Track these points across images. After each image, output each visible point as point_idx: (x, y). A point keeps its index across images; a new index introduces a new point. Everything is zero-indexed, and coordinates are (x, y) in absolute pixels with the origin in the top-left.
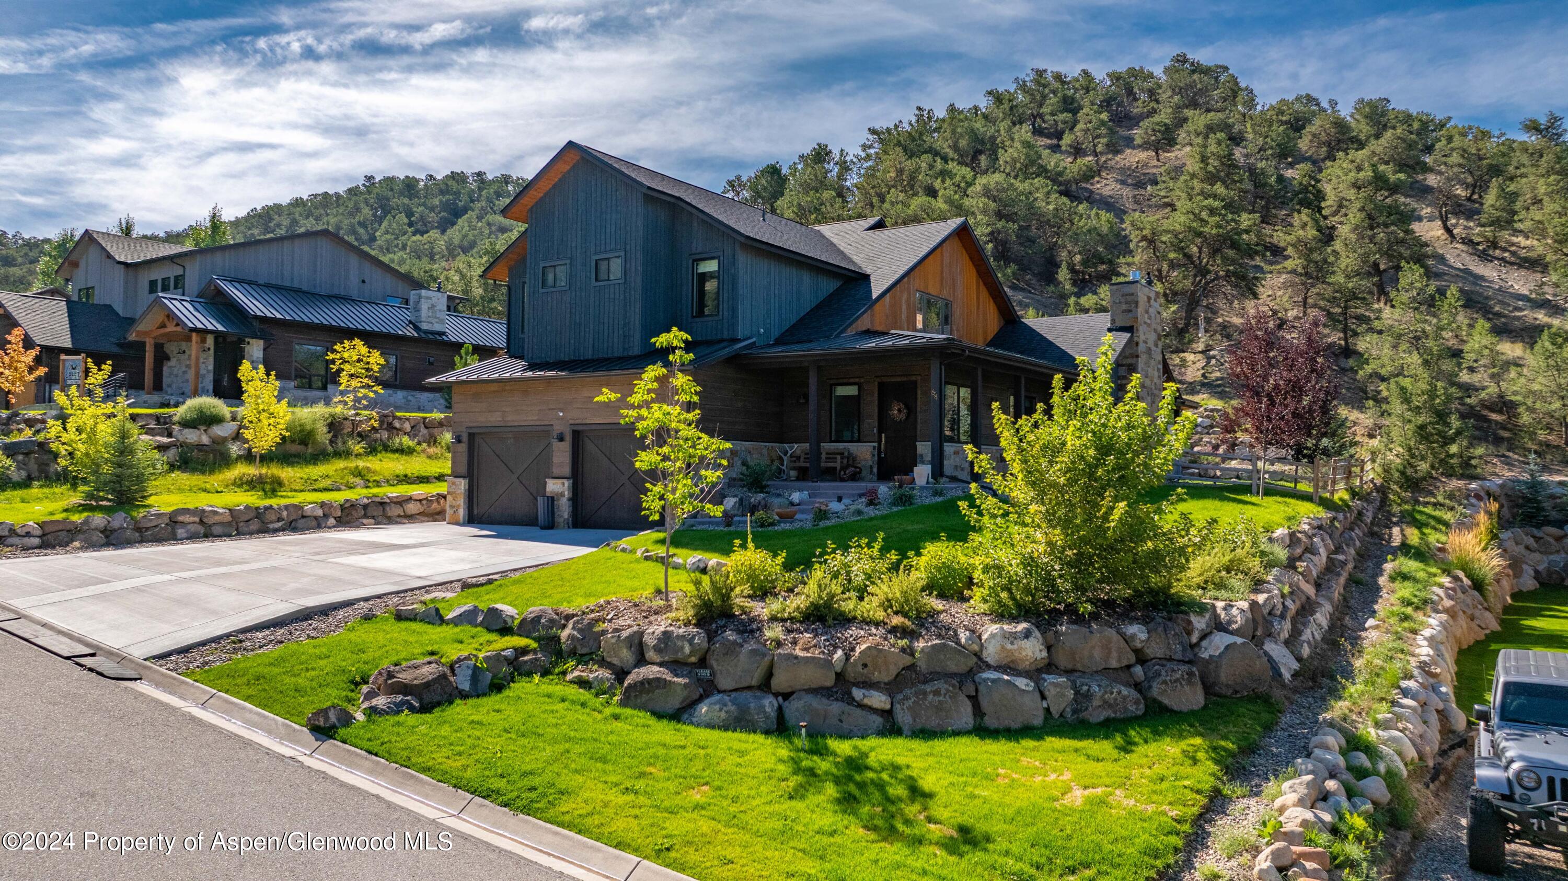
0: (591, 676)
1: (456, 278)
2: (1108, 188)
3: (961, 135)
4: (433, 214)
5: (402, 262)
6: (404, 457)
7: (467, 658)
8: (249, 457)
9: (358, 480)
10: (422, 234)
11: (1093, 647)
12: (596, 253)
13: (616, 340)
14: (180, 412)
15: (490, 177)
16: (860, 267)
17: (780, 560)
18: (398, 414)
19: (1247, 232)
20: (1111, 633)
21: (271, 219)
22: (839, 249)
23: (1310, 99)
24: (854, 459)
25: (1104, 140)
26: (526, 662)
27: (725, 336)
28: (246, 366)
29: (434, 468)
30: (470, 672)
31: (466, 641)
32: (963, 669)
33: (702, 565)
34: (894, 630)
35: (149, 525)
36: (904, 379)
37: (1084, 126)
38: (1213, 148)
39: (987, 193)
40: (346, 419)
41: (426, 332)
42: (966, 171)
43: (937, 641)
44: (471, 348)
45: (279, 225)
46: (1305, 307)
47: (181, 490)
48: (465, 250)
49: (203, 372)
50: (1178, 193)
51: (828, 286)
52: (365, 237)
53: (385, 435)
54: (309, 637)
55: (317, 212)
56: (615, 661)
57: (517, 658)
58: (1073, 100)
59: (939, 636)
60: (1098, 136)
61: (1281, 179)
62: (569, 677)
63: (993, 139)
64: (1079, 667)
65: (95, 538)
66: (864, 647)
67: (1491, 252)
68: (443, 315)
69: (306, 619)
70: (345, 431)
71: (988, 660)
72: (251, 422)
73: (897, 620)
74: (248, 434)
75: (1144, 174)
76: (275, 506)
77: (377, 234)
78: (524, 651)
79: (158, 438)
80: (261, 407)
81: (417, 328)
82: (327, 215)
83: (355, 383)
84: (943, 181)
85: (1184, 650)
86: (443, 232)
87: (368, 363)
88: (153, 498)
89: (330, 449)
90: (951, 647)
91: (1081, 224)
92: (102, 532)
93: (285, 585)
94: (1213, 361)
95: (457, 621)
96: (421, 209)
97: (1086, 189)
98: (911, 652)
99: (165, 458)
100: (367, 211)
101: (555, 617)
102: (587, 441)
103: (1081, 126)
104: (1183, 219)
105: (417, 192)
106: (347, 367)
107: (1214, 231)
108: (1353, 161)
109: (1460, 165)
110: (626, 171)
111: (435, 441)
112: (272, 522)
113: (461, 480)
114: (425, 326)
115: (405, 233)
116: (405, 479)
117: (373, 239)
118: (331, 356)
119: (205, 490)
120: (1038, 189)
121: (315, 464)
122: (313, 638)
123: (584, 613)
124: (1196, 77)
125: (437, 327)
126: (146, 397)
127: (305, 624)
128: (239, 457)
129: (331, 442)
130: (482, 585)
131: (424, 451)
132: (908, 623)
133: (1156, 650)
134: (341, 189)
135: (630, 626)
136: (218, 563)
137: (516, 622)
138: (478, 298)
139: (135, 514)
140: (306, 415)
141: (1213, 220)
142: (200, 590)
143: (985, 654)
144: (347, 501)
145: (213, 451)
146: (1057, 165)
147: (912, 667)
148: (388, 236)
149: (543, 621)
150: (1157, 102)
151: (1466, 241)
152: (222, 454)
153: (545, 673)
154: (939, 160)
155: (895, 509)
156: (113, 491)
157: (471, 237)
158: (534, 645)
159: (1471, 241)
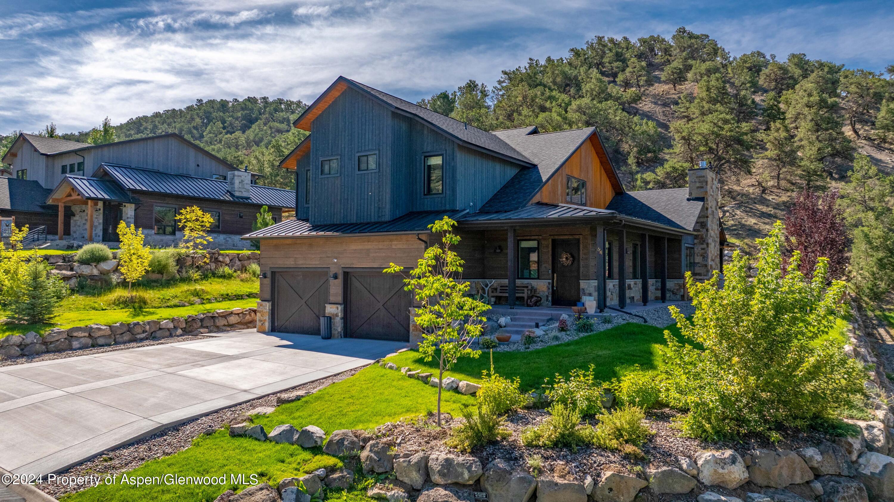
0: (389, 494)
1: (255, 162)
2: (647, 106)
3: (558, 75)
4: (237, 122)
5: (219, 151)
6: (226, 281)
7: (291, 483)
8: (124, 284)
9: (196, 299)
10: (231, 134)
11: (781, 468)
12: (358, 152)
13: (373, 210)
14: (79, 253)
15: (271, 100)
16: (529, 160)
17: (516, 385)
18: (222, 252)
19: (746, 134)
20: (793, 455)
21: (141, 125)
22: (512, 147)
23: (759, 54)
24: (535, 290)
25: (644, 78)
26: (335, 479)
27: (448, 207)
28: (122, 225)
29: (245, 288)
30: (294, 496)
31: (287, 460)
32: (686, 490)
33: (455, 386)
34: (627, 457)
35: (52, 340)
36: (571, 237)
37: (631, 70)
38: (713, 83)
39: (579, 109)
40: (188, 256)
41: (238, 197)
42: (564, 97)
43: (665, 468)
44: (267, 208)
45: (146, 128)
46: (778, 179)
47: (78, 309)
48: (257, 143)
49: (96, 224)
50: (693, 110)
51: (511, 172)
52: (197, 135)
53: (213, 266)
54: (165, 454)
55: (168, 121)
56: (406, 480)
57: (327, 476)
58: (622, 54)
59: (665, 463)
60: (640, 76)
61: (753, 102)
62: (370, 493)
63: (576, 78)
64: (773, 484)
65: (13, 352)
66: (609, 473)
67: (882, 145)
68: (249, 187)
69: (162, 435)
70: (188, 264)
71: (704, 481)
72: (125, 262)
73: (629, 448)
74: (123, 270)
75: (668, 98)
76: (141, 323)
77: (204, 134)
78: (332, 469)
79: (64, 272)
80: (132, 252)
81: (232, 195)
82: (175, 122)
83: (194, 234)
84: (551, 103)
85: (849, 467)
86: (244, 132)
87: (203, 222)
88: (57, 318)
89: (178, 276)
90: (677, 472)
91: (637, 129)
92: (18, 346)
93: (146, 400)
94: (728, 214)
95: (277, 440)
96: (230, 119)
97: (634, 107)
98: (646, 477)
99: (68, 286)
100: (198, 120)
101: (355, 439)
102: (353, 279)
103: (628, 70)
104: (707, 126)
105: (228, 109)
106: (189, 224)
107: (728, 134)
108: (805, 91)
109: (856, 93)
110: (380, 97)
111: (246, 270)
112: (139, 334)
113: (266, 303)
114: (237, 194)
115: (221, 133)
116: (227, 297)
117: (202, 136)
118: (178, 217)
119: (94, 309)
120: (610, 107)
121: (168, 287)
122: (168, 454)
123: (378, 437)
124: (693, 41)
125: (245, 194)
126: (58, 242)
127: (161, 439)
128: (118, 285)
129: (178, 271)
130: (292, 401)
131: (238, 276)
132: (639, 451)
133: (828, 468)
134: (183, 107)
135: (417, 451)
136: (99, 376)
137: (324, 442)
138: (268, 174)
139: (42, 332)
140: (162, 255)
141: (726, 127)
142: (83, 406)
143: (701, 476)
144: (190, 317)
145: (101, 280)
146: (618, 93)
147: (646, 489)
148: (211, 135)
149: (346, 443)
150: (670, 55)
151: (868, 139)
152: (106, 281)
153: (351, 489)
154: (547, 90)
155: (582, 335)
156: (29, 315)
157: (260, 135)
158: (340, 464)
159: (870, 138)
